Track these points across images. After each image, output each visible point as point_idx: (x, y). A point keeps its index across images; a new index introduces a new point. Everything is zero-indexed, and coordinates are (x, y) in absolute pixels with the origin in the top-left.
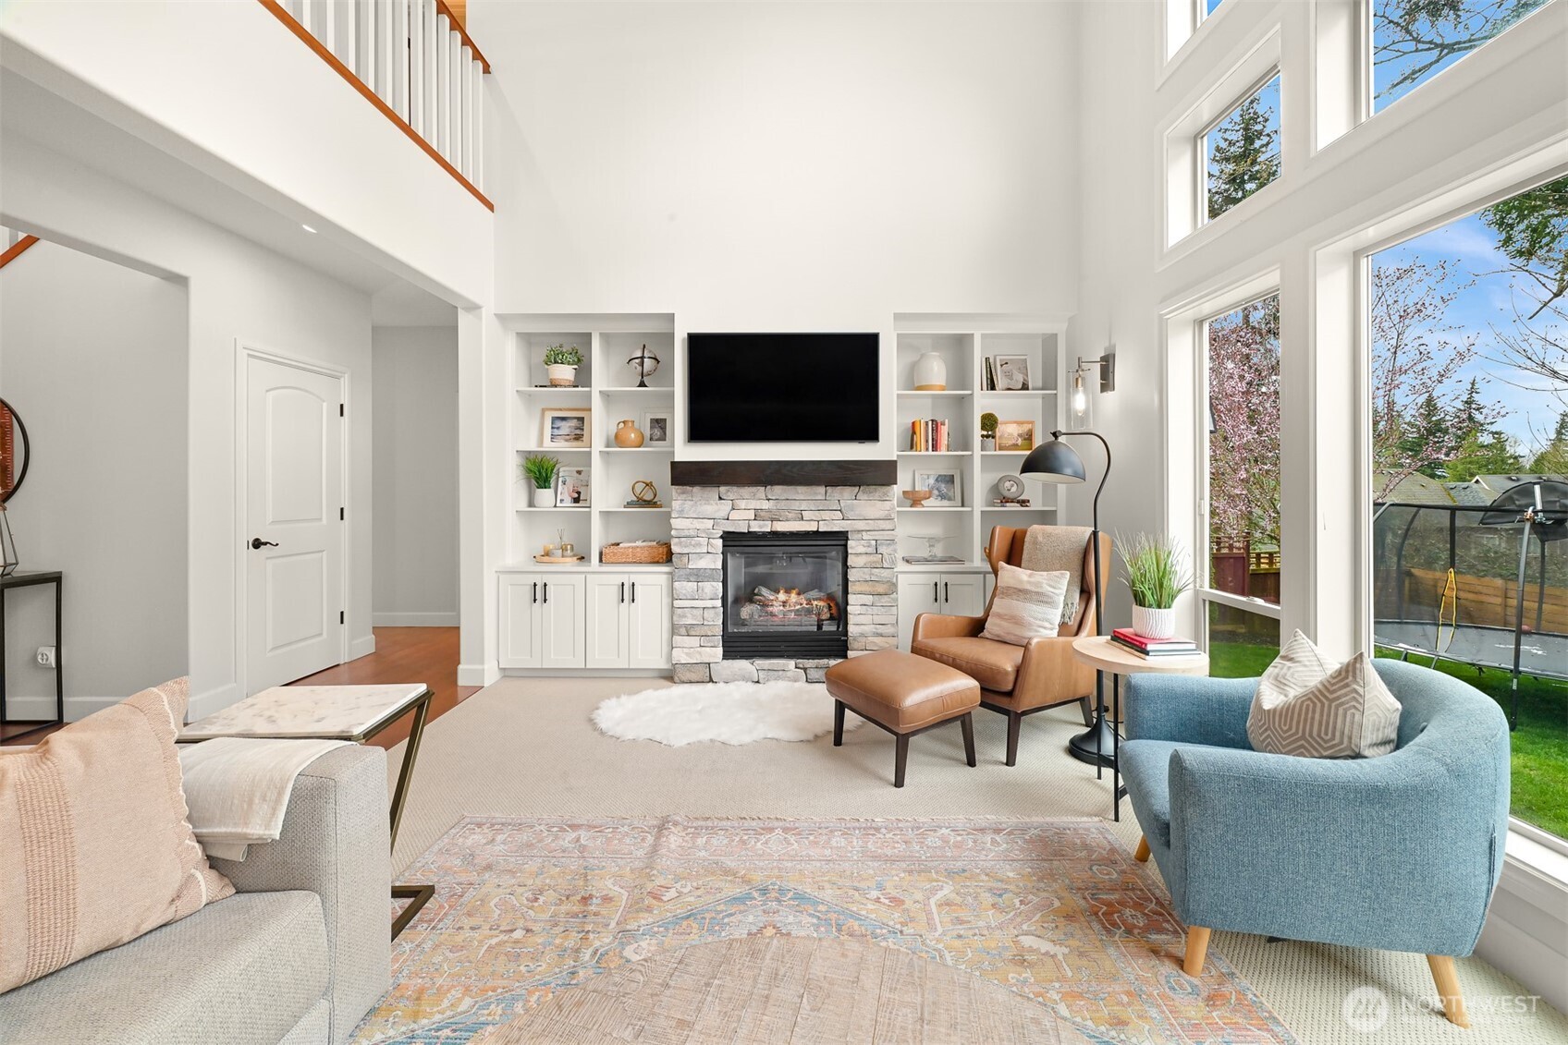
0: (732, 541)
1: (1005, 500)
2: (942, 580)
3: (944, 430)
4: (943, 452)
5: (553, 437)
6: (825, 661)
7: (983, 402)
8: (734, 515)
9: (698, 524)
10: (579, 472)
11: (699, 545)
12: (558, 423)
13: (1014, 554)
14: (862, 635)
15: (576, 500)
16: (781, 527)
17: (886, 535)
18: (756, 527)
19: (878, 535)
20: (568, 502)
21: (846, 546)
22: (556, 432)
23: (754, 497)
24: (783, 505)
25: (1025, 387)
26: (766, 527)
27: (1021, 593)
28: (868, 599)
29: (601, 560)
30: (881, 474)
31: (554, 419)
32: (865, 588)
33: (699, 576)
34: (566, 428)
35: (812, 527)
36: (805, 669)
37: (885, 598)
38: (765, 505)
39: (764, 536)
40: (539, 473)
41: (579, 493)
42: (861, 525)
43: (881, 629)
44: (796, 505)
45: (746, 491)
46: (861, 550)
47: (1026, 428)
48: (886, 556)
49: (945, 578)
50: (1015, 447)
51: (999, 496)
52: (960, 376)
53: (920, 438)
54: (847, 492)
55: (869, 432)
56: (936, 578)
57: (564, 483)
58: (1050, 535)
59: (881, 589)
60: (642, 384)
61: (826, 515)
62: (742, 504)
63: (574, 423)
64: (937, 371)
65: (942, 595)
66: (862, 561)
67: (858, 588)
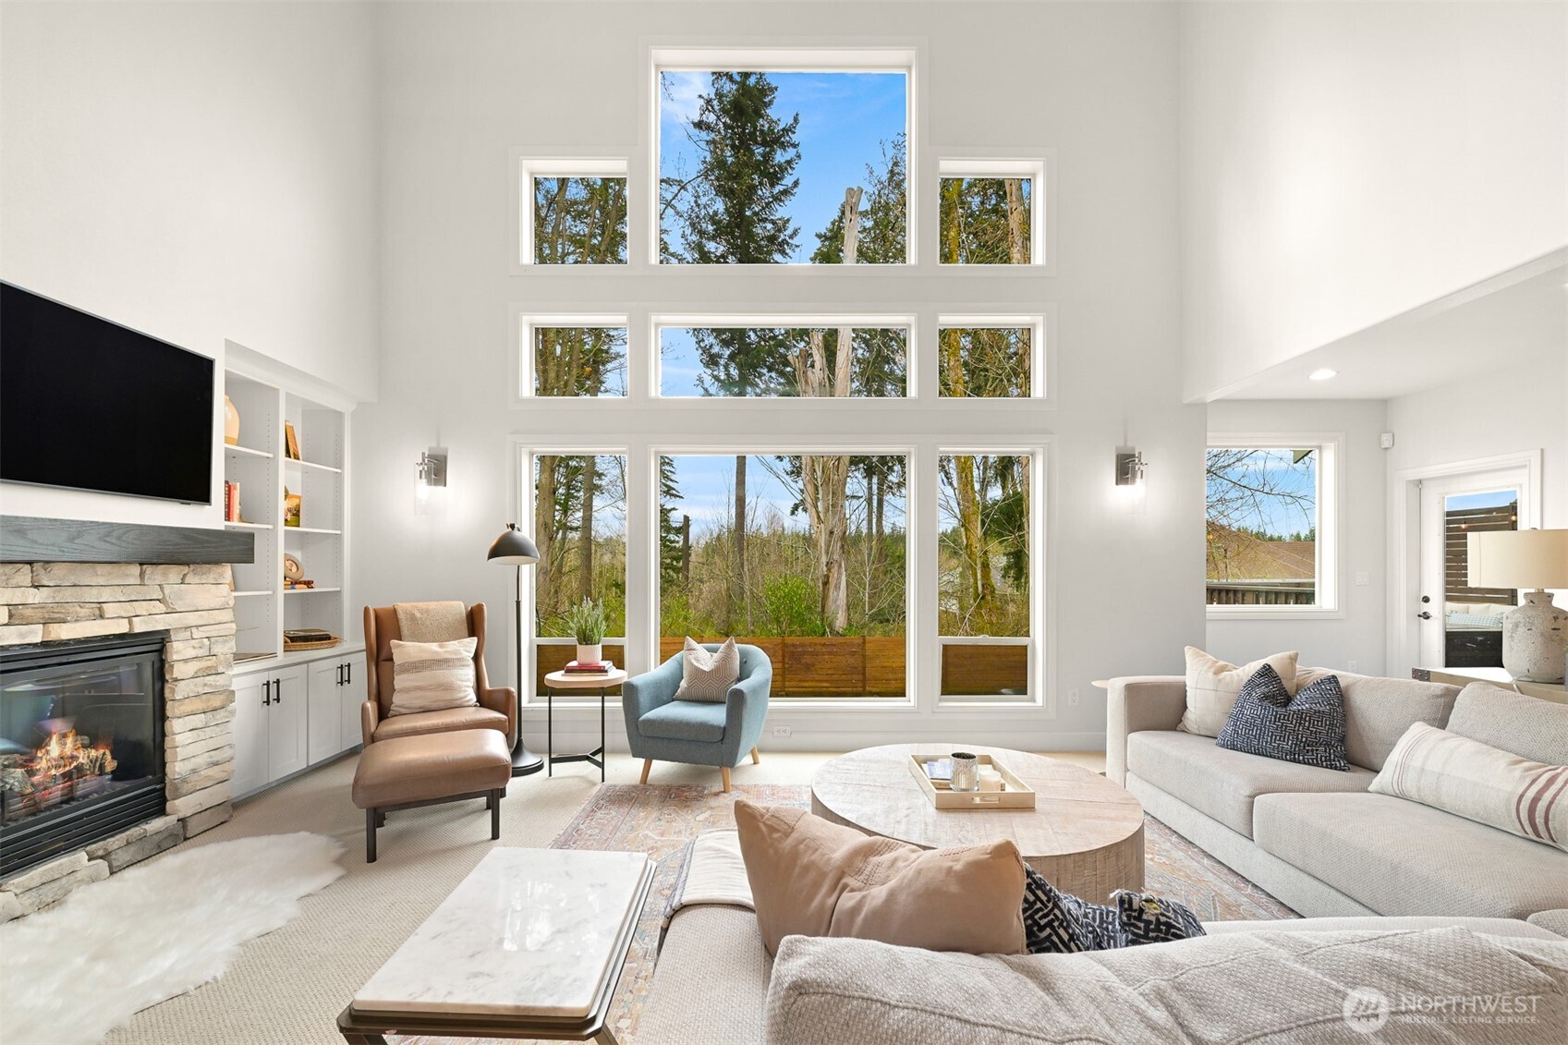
1: (292, 582)
2: (272, 677)
6: (134, 832)
14: (194, 771)
16: (60, 633)
17: (223, 629)
18: (13, 636)
19: (209, 631)
21: (163, 651)
23: (6, 583)
24: (67, 594)
26: (34, 634)
28: (199, 720)
32: (197, 705)
35: (122, 628)
36: (105, 856)
37: (221, 715)
38: (33, 597)
42: (192, 619)
43: (217, 756)
44: (91, 594)
46: (191, 653)
48: (222, 658)
54: (174, 573)
55: (203, 496)
56: (264, 678)
58: (427, 611)
59: (216, 702)
61: (141, 608)
65: (273, 695)
66: (192, 668)
67: (187, 707)
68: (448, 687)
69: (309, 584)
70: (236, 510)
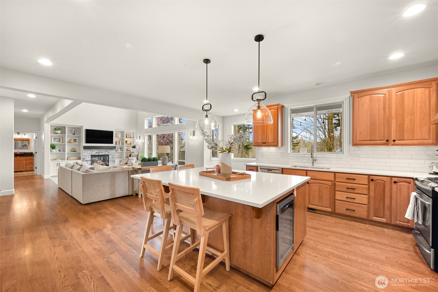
0: (92, 156)
1: (128, 151)
3: (121, 142)
4: (120, 145)
5: (54, 141)
7: (126, 139)
8: (92, 153)
9: (87, 154)
10: (60, 147)
11: (87, 157)
12: (55, 139)
13: (130, 156)
15: (60, 151)
16: (99, 154)
17: (114, 155)
18: (96, 154)
19: (113, 155)
20: (58, 152)
21: (108, 156)
22: (55, 140)
23: (96, 150)
24: (100, 151)
25: (130, 138)
26: (98, 154)
27: (131, 159)
29: (67, 160)
30: (114, 148)
31: (54, 138)
32: (111, 161)
33: (87, 161)
34: (57, 140)
35: (104, 154)
37: (114, 162)
38: (97, 151)
39: (97, 155)
40: (53, 147)
41: (60, 150)
42: (111, 154)
44: (102, 151)
45: (94, 150)
46: (111, 157)
47: (130, 142)
48: (114, 157)
49: (121, 160)
50: (129, 144)
51: (127, 150)
52: (122, 136)
53: (117, 143)
54: (109, 150)
55: (112, 143)
56: (120, 160)
57: (57, 148)
60: (74, 134)
61: (106, 153)
62: (94, 151)
63: (58, 139)
64: (120, 135)
65: (121, 161)
66: (111, 158)
67: (110, 161)
68: (131, 162)
69: (130, 151)
70: (120, 143)
